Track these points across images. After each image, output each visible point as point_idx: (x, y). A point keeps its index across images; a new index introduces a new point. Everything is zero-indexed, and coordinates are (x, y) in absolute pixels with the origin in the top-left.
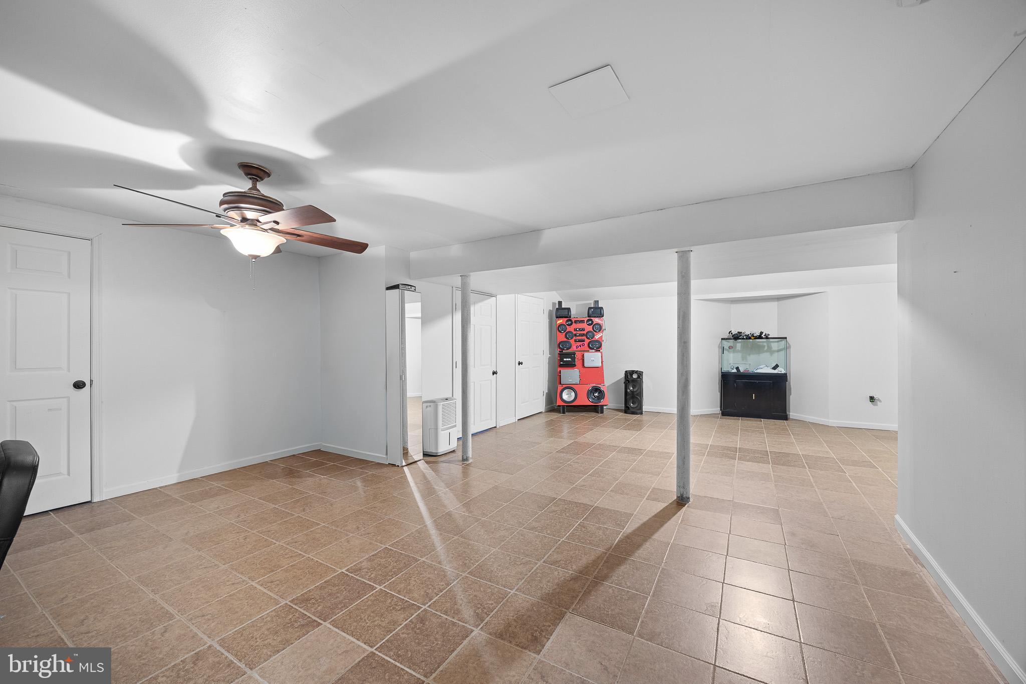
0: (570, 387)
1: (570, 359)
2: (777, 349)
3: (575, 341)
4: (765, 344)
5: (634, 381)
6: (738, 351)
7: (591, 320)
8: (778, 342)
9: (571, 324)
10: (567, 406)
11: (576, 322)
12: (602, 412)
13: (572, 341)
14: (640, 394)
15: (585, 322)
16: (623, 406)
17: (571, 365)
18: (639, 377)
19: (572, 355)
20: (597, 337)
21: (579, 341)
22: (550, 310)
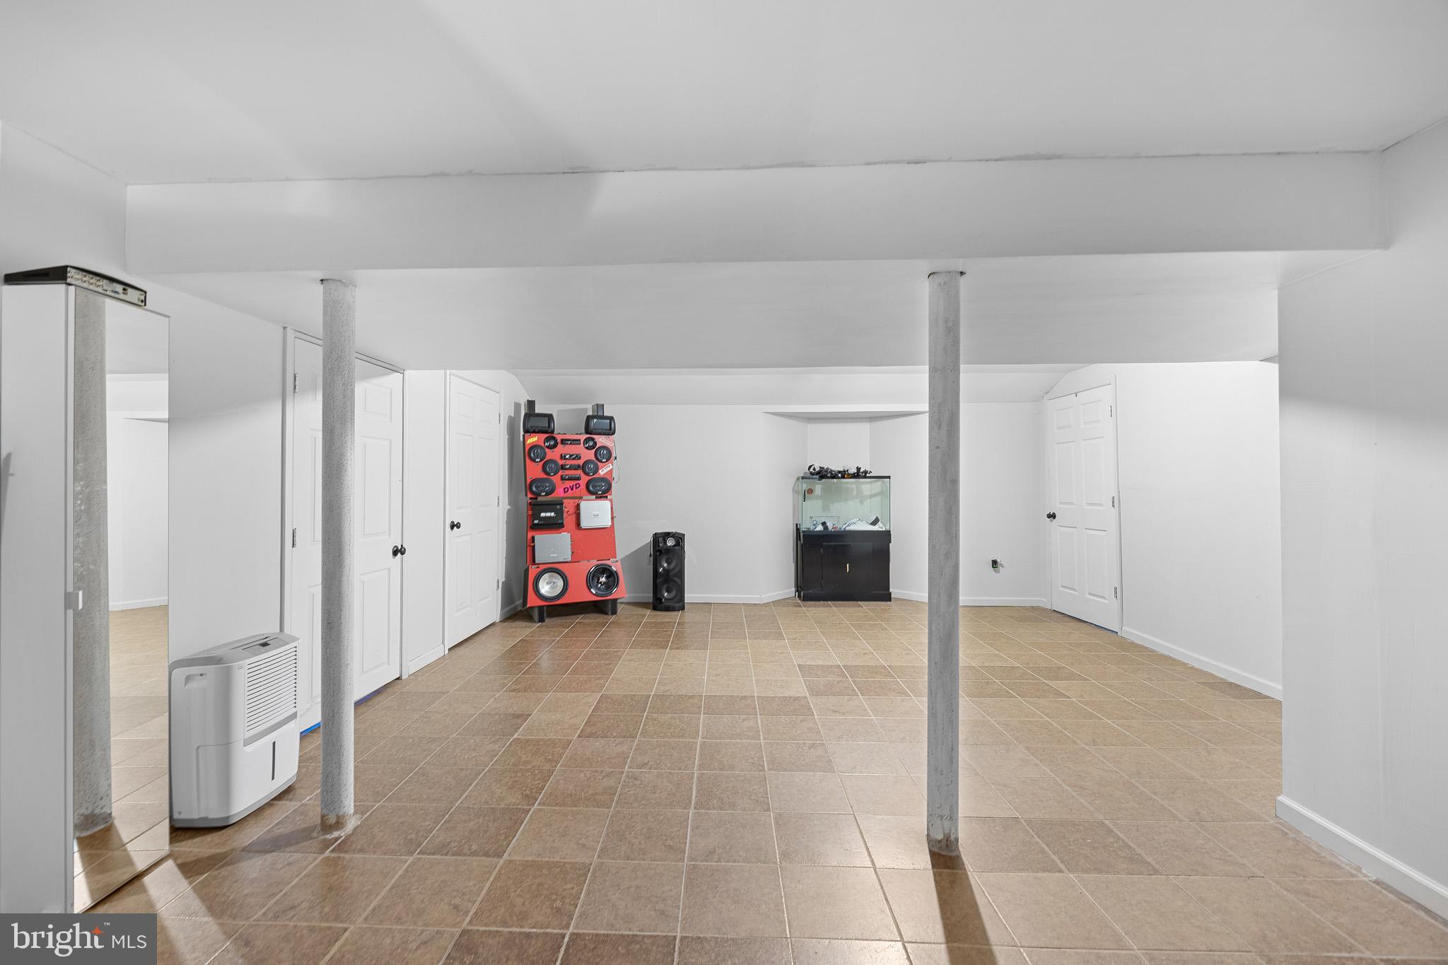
0: (553, 569)
1: (553, 514)
2: (869, 493)
3: (562, 479)
4: (854, 486)
5: (668, 551)
6: (817, 497)
7: (593, 439)
8: (871, 482)
9: (555, 446)
10: (548, 606)
11: (563, 442)
12: (614, 612)
13: (556, 479)
14: (681, 574)
15: (582, 442)
16: (649, 596)
17: (554, 525)
18: (678, 544)
19: (556, 506)
20: (602, 472)
21: (570, 479)
22: (510, 417)
